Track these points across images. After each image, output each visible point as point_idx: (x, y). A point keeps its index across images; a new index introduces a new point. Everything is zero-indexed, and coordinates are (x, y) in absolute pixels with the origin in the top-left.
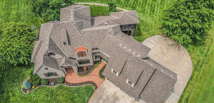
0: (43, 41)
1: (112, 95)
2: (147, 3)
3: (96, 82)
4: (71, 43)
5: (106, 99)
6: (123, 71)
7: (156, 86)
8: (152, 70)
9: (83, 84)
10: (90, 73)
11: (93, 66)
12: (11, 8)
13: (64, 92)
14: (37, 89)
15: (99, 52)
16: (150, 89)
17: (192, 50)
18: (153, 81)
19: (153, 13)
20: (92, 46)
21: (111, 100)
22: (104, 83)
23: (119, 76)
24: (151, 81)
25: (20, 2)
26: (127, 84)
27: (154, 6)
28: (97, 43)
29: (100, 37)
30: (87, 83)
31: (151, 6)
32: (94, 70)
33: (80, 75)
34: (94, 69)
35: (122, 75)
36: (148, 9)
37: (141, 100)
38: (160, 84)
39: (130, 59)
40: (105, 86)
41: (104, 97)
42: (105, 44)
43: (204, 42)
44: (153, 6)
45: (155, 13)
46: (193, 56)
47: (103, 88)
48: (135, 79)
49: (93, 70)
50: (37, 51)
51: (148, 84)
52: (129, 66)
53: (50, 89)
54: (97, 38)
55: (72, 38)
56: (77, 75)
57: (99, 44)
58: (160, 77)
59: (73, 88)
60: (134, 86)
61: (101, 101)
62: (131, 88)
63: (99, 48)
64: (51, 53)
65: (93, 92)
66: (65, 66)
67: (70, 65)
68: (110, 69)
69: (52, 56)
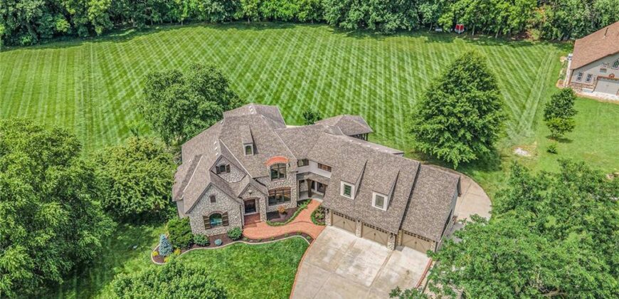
0: (201, 155)
1: (345, 247)
2: (377, 121)
3: (308, 231)
4: (259, 151)
5: (336, 254)
6: (363, 184)
7: (428, 198)
8: (414, 167)
9: (283, 236)
10: (293, 219)
11: (296, 209)
12: (93, 146)
13: (245, 254)
14: (185, 255)
15: (309, 173)
16: (419, 207)
17: (482, 179)
18: (420, 190)
19: (394, 135)
20: (296, 155)
21: (347, 254)
22: (325, 231)
23: (355, 198)
24: (415, 191)
25: (111, 136)
26: (375, 209)
27: (392, 125)
28: (305, 151)
29: (310, 139)
30: (289, 234)
31: (386, 125)
32: (300, 214)
33: (273, 225)
34: (299, 212)
35: (361, 194)
36: (381, 130)
37: (405, 248)
38: (433, 191)
39: (372, 160)
40: (329, 235)
41: (331, 252)
42: (321, 148)
43: (501, 166)
44: (389, 125)
45: (396, 134)
46: (487, 187)
47: (325, 238)
48: (387, 187)
49: (297, 215)
50: (187, 176)
51: (412, 200)
52: (372, 173)
53: (214, 252)
54: (305, 142)
55: (260, 141)
56: (266, 225)
57: (309, 151)
58: (432, 179)
59: (264, 245)
60: (388, 208)
61: (326, 259)
62: (383, 215)
63: (309, 157)
64: (223, 166)
65: (306, 247)
66: (246, 196)
67: (257, 195)
68: (337, 185)
69: (222, 175)
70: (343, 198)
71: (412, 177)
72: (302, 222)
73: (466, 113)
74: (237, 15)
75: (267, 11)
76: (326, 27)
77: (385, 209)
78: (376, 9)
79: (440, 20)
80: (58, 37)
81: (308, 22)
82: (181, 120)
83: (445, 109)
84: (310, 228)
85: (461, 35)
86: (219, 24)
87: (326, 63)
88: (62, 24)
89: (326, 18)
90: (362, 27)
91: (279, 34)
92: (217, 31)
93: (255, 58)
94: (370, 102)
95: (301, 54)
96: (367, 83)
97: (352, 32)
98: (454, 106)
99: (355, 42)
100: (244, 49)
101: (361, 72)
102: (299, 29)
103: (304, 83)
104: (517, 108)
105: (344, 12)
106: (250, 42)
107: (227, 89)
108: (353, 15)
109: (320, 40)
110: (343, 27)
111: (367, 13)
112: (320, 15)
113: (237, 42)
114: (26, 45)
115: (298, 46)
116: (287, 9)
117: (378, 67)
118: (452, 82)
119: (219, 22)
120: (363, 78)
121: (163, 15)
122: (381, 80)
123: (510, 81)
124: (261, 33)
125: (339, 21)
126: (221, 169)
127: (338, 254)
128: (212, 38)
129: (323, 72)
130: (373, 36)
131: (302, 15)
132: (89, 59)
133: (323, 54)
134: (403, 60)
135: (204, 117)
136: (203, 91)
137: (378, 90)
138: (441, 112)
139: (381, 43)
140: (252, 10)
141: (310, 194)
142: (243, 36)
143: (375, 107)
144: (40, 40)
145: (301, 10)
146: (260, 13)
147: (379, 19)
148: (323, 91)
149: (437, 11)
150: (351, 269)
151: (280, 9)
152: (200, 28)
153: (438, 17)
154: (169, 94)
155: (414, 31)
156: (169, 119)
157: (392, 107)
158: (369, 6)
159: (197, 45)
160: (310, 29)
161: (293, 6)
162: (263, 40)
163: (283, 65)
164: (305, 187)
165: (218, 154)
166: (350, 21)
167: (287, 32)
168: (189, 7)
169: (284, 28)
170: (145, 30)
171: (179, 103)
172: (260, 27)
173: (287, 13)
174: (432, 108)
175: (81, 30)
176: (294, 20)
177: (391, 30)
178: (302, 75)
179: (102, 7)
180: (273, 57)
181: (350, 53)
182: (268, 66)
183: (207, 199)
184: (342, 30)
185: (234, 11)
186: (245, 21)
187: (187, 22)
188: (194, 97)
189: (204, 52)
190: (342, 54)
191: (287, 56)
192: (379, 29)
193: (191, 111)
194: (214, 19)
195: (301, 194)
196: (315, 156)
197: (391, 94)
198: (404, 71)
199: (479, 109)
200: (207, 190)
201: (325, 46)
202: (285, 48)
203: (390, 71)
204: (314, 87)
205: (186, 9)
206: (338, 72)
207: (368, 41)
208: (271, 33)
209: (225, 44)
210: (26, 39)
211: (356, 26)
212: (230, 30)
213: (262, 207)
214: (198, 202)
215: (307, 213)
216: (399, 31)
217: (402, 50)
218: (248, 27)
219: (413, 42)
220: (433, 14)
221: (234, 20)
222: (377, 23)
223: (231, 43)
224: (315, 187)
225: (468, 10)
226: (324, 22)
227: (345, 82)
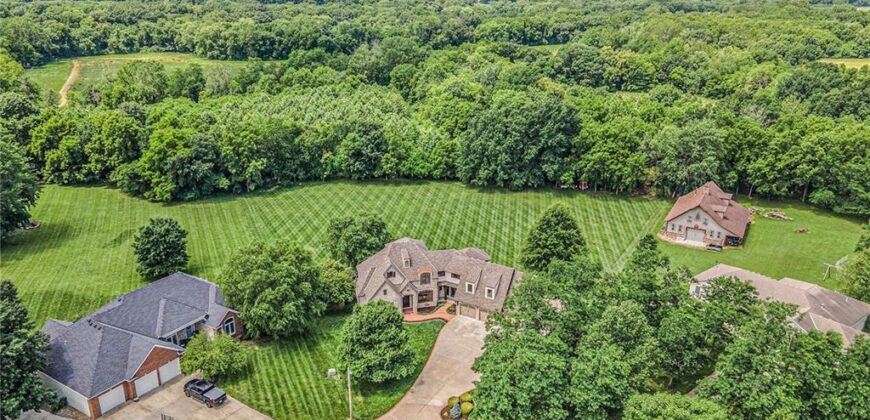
0: (375, 268)
3: (444, 317)
4: (413, 265)
6: (480, 283)
8: (510, 272)
9: (428, 320)
10: (435, 311)
11: (436, 306)
15: (445, 281)
20: (437, 268)
22: (455, 317)
23: (475, 292)
26: (487, 299)
28: (443, 265)
29: (446, 258)
30: (432, 319)
33: (421, 315)
34: (439, 308)
35: (478, 289)
39: (485, 269)
40: (458, 319)
41: (460, 327)
42: (453, 264)
47: (456, 320)
48: (494, 284)
49: (437, 309)
50: (366, 281)
52: (485, 277)
54: (443, 260)
55: (414, 258)
56: (416, 314)
57: (445, 265)
59: (417, 324)
60: (495, 297)
61: (456, 330)
62: (493, 302)
63: (446, 269)
64: (391, 273)
65: (443, 325)
66: (406, 293)
67: (412, 292)
68: (463, 286)
69: (390, 279)
70: (467, 294)
71: (510, 278)
72: (441, 313)
73: (555, 245)
74: (377, 173)
75: (404, 169)
76: (459, 183)
77: (493, 298)
78: (503, 169)
79: (562, 178)
80: (217, 193)
81: (441, 179)
82: (355, 250)
83: (540, 243)
84: (447, 316)
85: (584, 192)
86: (360, 181)
87: (458, 215)
88: (224, 183)
89: (459, 175)
90: (491, 184)
91: (416, 190)
92: (358, 188)
93: (394, 211)
94: (495, 246)
95: (436, 207)
96: (494, 231)
97: (483, 189)
98: (547, 241)
99: (485, 197)
100: (385, 203)
101: (489, 223)
102: (433, 186)
103: (439, 231)
104: (618, 251)
105: (475, 170)
106: (389, 197)
107: (384, 231)
108: (483, 173)
109: (453, 195)
110: (474, 184)
111: (495, 172)
112: (454, 173)
113: (377, 197)
114: (190, 200)
115: (433, 201)
116: (423, 167)
117: (504, 219)
118: (546, 225)
119: (359, 179)
120: (491, 228)
121: (307, 172)
122: (506, 230)
123: (619, 231)
124: (399, 189)
125: (471, 178)
126: (391, 274)
127: (464, 327)
128: (354, 193)
129: (456, 223)
130: (503, 192)
131: (437, 173)
132: (249, 212)
133: (456, 207)
134: (527, 213)
135: (370, 249)
136: (369, 231)
137: (503, 237)
138: (539, 245)
139: (510, 197)
140: (391, 168)
141: (446, 298)
142: (382, 192)
143: (498, 250)
144: (201, 197)
145: (436, 168)
146: (398, 172)
147: (506, 177)
148: (456, 238)
149: (559, 171)
150: (472, 335)
151: (417, 168)
152: (341, 185)
153: (560, 176)
154: (348, 232)
155: (539, 188)
156: (347, 249)
157: (513, 250)
158: (497, 166)
159: (342, 200)
160: (444, 186)
161: (429, 165)
162: (402, 195)
163: (420, 217)
164: (443, 292)
165: (389, 265)
166: (480, 178)
167: (422, 188)
168: (332, 166)
169: (420, 184)
170: (290, 186)
171: (355, 238)
172: (397, 184)
173: (423, 171)
174: (535, 243)
175: (236, 187)
176: (429, 178)
177: (518, 186)
178: (437, 225)
179: (260, 167)
180: (411, 209)
181: (480, 206)
182: (407, 218)
183: (381, 292)
184: (473, 186)
185: (374, 169)
186: (384, 179)
187: (329, 179)
188: (364, 235)
189: (349, 206)
190: (473, 207)
191: (424, 209)
192: (507, 186)
193: (362, 244)
194: (354, 176)
195: (439, 298)
196: (450, 269)
197: (514, 239)
198: (527, 221)
199: (564, 243)
200: (382, 286)
201: (458, 201)
202: (421, 202)
203: (514, 221)
204: (448, 235)
205: (329, 168)
206: (469, 223)
207: (497, 197)
208: (408, 190)
209: (366, 198)
210: (190, 196)
211: (486, 183)
212: (370, 186)
213: (415, 303)
214: (376, 294)
215: (444, 308)
216: (525, 187)
217: (527, 205)
218: (386, 184)
219: (538, 198)
220: (555, 172)
221: (373, 177)
222: (505, 181)
223: (372, 198)
224: (450, 291)
225: (586, 169)
226: (457, 179)
227: (475, 230)
